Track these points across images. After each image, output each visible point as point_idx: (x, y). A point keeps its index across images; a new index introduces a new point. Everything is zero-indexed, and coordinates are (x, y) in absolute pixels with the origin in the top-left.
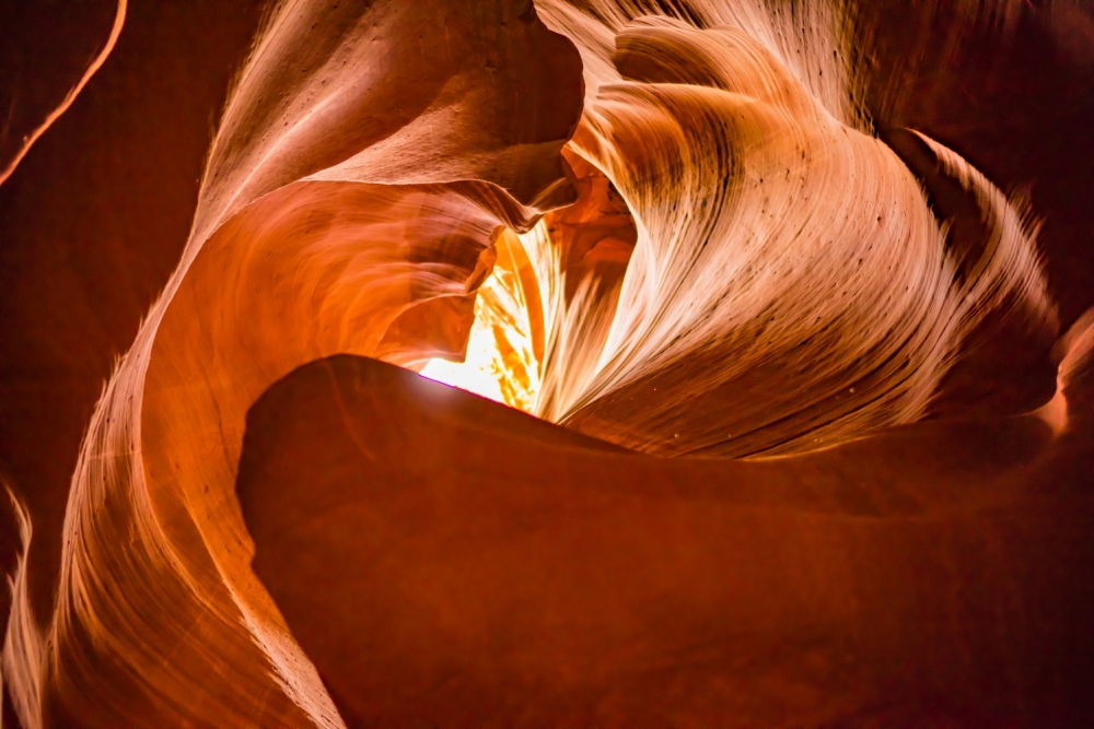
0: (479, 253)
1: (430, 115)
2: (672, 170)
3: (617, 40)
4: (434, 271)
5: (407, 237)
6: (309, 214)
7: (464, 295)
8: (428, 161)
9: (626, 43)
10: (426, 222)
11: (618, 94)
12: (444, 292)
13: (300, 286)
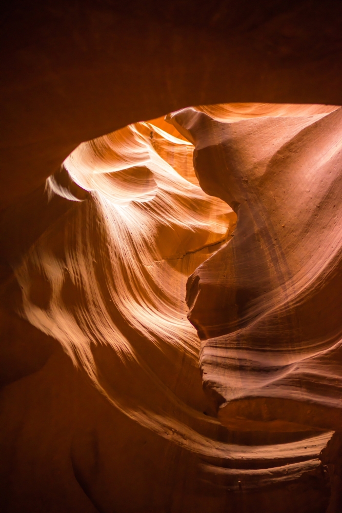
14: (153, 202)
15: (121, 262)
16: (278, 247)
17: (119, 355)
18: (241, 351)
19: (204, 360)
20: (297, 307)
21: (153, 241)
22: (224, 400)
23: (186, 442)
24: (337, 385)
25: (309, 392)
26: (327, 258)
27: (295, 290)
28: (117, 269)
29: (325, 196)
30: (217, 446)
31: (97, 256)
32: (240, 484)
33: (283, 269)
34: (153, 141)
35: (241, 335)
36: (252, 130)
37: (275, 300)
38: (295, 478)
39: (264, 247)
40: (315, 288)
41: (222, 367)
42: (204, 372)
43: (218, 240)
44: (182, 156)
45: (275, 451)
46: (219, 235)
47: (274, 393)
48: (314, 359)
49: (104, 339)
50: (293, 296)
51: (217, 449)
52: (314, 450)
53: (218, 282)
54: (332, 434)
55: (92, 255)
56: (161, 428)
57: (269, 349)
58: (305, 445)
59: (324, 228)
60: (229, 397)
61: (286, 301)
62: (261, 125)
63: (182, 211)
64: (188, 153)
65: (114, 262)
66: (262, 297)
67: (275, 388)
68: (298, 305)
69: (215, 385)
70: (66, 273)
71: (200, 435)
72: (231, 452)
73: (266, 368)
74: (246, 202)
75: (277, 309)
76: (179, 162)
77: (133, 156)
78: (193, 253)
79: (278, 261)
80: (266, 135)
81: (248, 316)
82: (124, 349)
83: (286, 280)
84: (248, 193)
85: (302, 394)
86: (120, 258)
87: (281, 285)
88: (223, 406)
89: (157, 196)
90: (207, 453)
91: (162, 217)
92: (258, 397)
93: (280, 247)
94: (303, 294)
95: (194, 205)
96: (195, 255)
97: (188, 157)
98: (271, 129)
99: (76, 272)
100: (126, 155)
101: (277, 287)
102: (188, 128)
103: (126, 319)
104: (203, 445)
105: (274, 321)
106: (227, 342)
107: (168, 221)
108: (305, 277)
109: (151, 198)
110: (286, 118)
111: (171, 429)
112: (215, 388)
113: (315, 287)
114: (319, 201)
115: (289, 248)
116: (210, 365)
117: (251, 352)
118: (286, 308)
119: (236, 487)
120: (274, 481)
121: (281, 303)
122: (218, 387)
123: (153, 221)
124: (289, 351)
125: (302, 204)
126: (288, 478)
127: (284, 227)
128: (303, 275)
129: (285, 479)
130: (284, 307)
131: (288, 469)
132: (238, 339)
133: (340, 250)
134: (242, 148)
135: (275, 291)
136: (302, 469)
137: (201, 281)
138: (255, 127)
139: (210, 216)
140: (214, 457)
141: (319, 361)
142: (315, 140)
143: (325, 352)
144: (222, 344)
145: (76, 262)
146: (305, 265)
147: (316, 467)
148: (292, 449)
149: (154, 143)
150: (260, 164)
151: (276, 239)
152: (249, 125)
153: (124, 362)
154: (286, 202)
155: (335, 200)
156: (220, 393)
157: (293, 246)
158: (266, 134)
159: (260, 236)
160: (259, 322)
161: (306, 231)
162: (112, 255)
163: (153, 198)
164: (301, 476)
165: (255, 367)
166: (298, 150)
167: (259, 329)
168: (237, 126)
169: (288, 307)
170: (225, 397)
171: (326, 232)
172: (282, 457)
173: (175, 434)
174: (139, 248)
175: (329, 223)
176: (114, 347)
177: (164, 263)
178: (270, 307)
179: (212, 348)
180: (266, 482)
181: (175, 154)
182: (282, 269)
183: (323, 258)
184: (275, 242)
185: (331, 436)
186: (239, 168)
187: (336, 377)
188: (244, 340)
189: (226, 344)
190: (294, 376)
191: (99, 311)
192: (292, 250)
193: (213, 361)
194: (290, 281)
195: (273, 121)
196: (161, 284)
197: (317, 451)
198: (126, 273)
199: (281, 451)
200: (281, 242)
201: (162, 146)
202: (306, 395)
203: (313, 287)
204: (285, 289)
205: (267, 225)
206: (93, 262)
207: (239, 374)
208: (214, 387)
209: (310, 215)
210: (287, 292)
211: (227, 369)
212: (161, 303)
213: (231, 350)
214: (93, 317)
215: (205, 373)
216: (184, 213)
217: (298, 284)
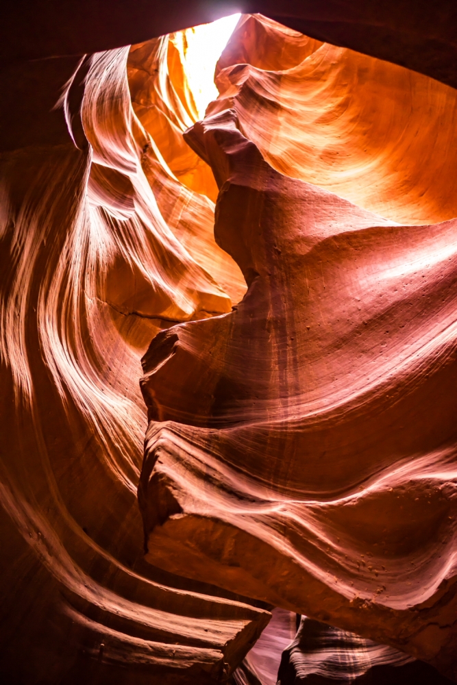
0: (239, 95)
1: (319, 235)
2: (103, 101)
3: (133, 206)
4: (266, 92)
5: (279, 123)
6: (334, 164)
7: (249, 65)
8: (314, 201)
9: (126, 201)
10: (267, 130)
11: (125, 164)
12: (261, 73)
13: (352, 121)
14: (124, 224)
15: (67, 268)
16: (293, 350)
17: (16, 390)
18: (209, 456)
19: (163, 443)
20: (298, 433)
21: (105, 271)
22: (180, 510)
23: (49, 559)
24: (327, 552)
25: (293, 547)
26: (356, 389)
27: (300, 411)
28: (60, 274)
29: (379, 314)
30: (88, 583)
31: (50, 237)
32: (102, 649)
33: (290, 379)
34: (144, 157)
35: (214, 435)
36: (308, 197)
37: (268, 412)
38: (183, 666)
39: (273, 341)
40: (330, 419)
41: (183, 465)
42: (159, 459)
43: (178, 317)
44: (171, 195)
45: (163, 620)
46: (182, 312)
47: (251, 528)
48: (307, 507)
49: (8, 356)
50: (296, 418)
51: (86, 586)
52: (217, 637)
53: (201, 355)
54: (244, 625)
55: (46, 231)
56: (25, 524)
57: (245, 471)
58: (207, 626)
59: (363, 352)
60: (189, 508)
61: (284, 420)
62: (321, 198)
63: (150, 258)
64: (180, 195)
65: (62, 262)
66: (252, 401)
67: (251, 522)
68: (299, 431)
69: (172, 484)
70: (11, 229)
71: (69, 558)
72: (103, 599)
73: (239, 492)
74: (268, 277)
75: (270, 424)
76: (164, 200)
77: (116, 158)
78: (142, 316)
79: (285, 367)
80: (324, 212)
81: (224, 417)
82: (25, 386)
83: (289, 393)
84: (275, 267)
85: (285, 546)
86: (68, 263)
87: (281, 397)
88: (176, 517)
89: (130, 220)
90: (72, 587)
91: (127, 249)
92: (229, 525)
93: (294, 352)
94: (310, 421)
95: (167, 259)
96: (144, 321)
97: (178, 200)
98: (332, 207)
99: (21, 238)
100: (108, 151)
101: (275, 398)
102: (229, 152)
103: (42, 347)
104: (71, 574)
105: (261, 437)
106: (195, 436)
107: (131, 258)
108: (319, 401)
109: (123, 219)
110: (354, 206)
111: (37, 531)
112: (170, 488)
113: (330, 417)
114: (368, 317)
115: (306, 357)
116: (169, 455)
117: (222, 464)
118: (282, 428)
119: (96, 651)
120: (152, 661)
121: (276, 419)
122: (175, 488)
123: (115, 247)
124: (269, 485)
125: (344, 312)
126: (173, 664)
127: (308, 329)
128: (316, 398)
129: (168, 663)
130: (279, 426)
131: (177, 651)
132: (210, 440)
133: (379, 385)
134: (288, 211)
135: (271, 401)
136: (196, 657)
137: (179, 343)
138: (312, 195)
139: (179, 284)
140: (80, 597)
141: (313, 513)
142: (384, 246)
143: (323, 504)
144: (187, 435)
145: (27, 224)
146: (321, 386)
147: (214, 661)
148: (186, 626)
149: (145, 160)
150: (306, 240)
151: (292, 339)
152: (307, 190)
153: (17, 404)
154: (323, 300)
155: (390, 324)
156: (176, 497)
157: (313, 357)
158: (325, 210)
159: (272, 326)
160: (242, 430)
161: (338, 347)
162: (64, 251)
163: (126, 219)
164: (192, 666)
165: (226, 485)
166: (360, 248)
167: (240, 439)
168: (290, 183)
169: (286, 428)
170: (182, 506)
171: (364, 358)
172: (173, 632)
173: (40, 540)
174: (89, 269)
175: (372, 348)
176: (15, 374)
177: (106, 308)
178: (260, 419)
179: (173, 434)
180: (140, 658)
181: (164, 188)
182: (288, 379)
183: (351, 387)
184: (289, 342)
185: (243, 627)
186: (275, 231)
187: (329, 542)
188: (217, 444)
189: (192, 438)
190: (280, 518)
191: (17, 314)
192: (310, 362)
193: (174, 451)
194: (295, 398)
195: (337, 200)
196: (93, 331)
197: (222, 640)
198: (65, 287)
199: (172, 622)
200: (298, 345)
201: (152, 169)
202: (289, 548)
203: (327, 417)
204: (285, 405)
205: (286, 316)
206: (43, 242)
207: (203, 485)
208: (170, 485)
209: (350, 329)
210: (289, 409)
211: (190, 471)
212: (84, 355)
213: (198, 450)
214: (7, 317)
215: (160, 462)
216: (152, 261)
217: (305, 406)
